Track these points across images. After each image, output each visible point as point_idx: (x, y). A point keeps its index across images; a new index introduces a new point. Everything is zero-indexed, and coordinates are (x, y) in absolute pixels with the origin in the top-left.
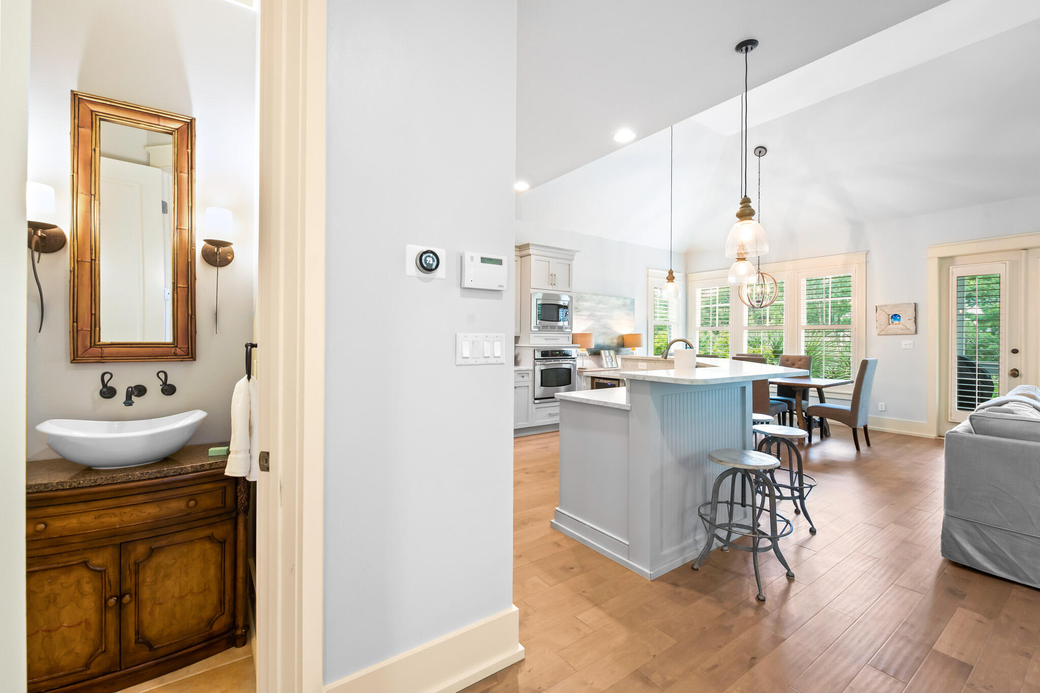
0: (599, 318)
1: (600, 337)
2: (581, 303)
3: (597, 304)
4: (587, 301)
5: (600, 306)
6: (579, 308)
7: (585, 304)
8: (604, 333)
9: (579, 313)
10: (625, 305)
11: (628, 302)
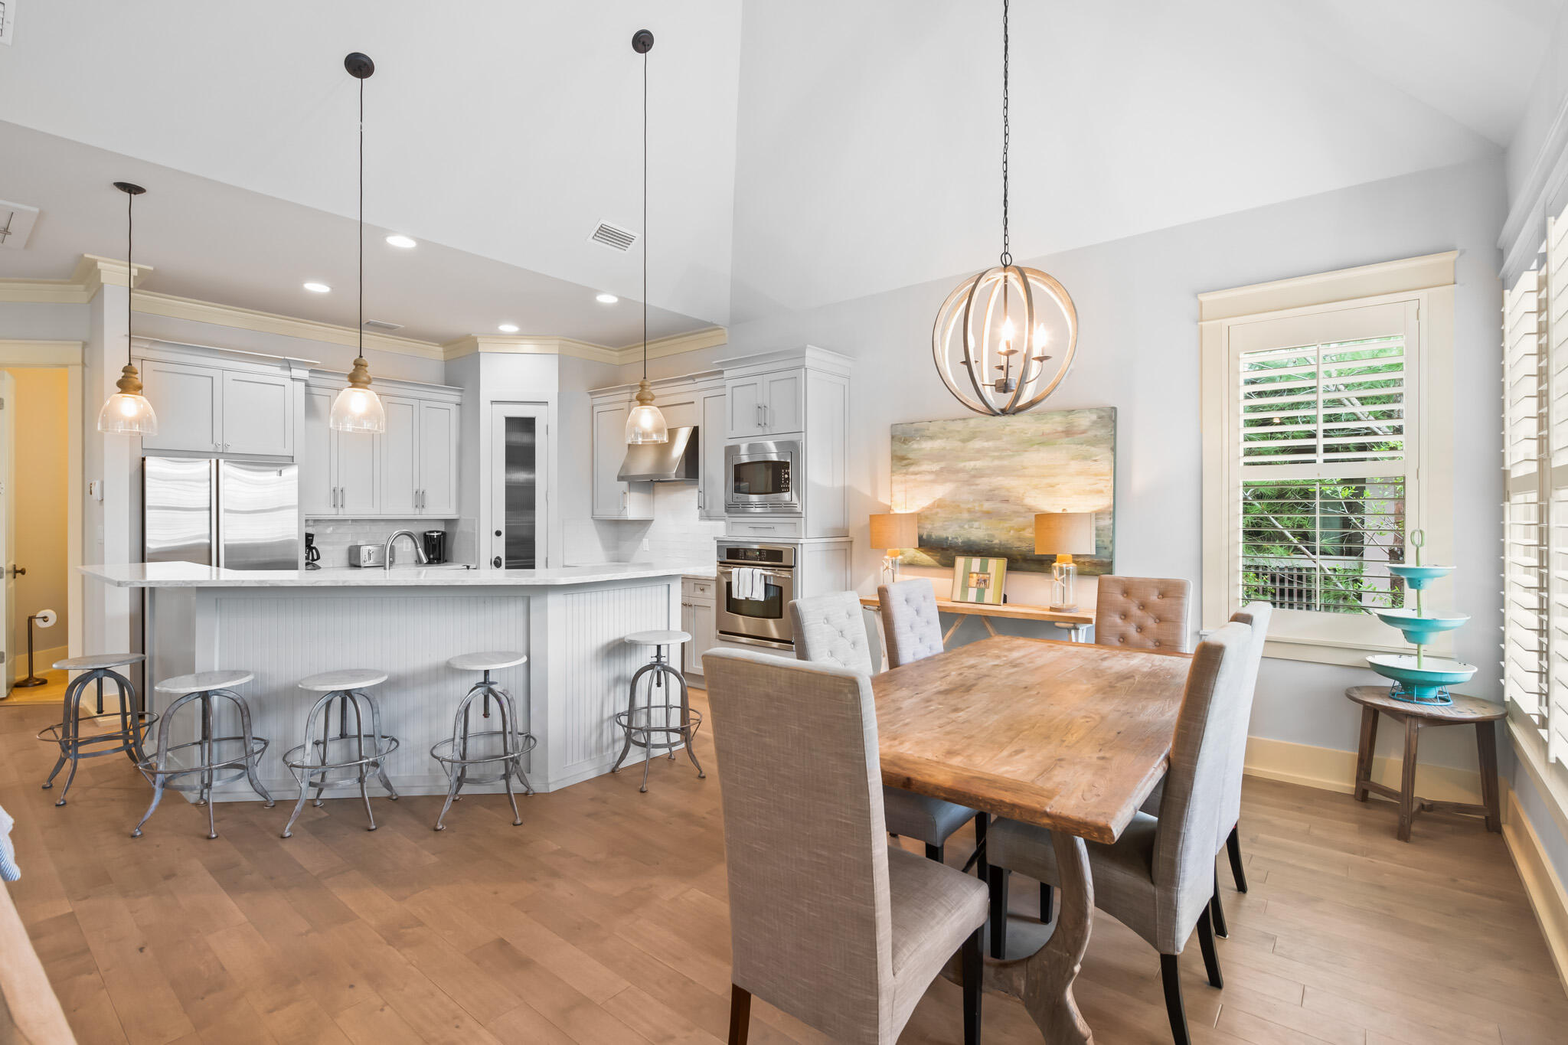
0: (974, 476)
1: (976, 524)
2: (915, 446)
3: (964, 441)
4: (931, 438)
5: (977, 444)
6: (910, 456)
7: (927, 445)
8: (988, 514)
9: (912, 469)
10: (1068, 432)
11: (1084, 421)
